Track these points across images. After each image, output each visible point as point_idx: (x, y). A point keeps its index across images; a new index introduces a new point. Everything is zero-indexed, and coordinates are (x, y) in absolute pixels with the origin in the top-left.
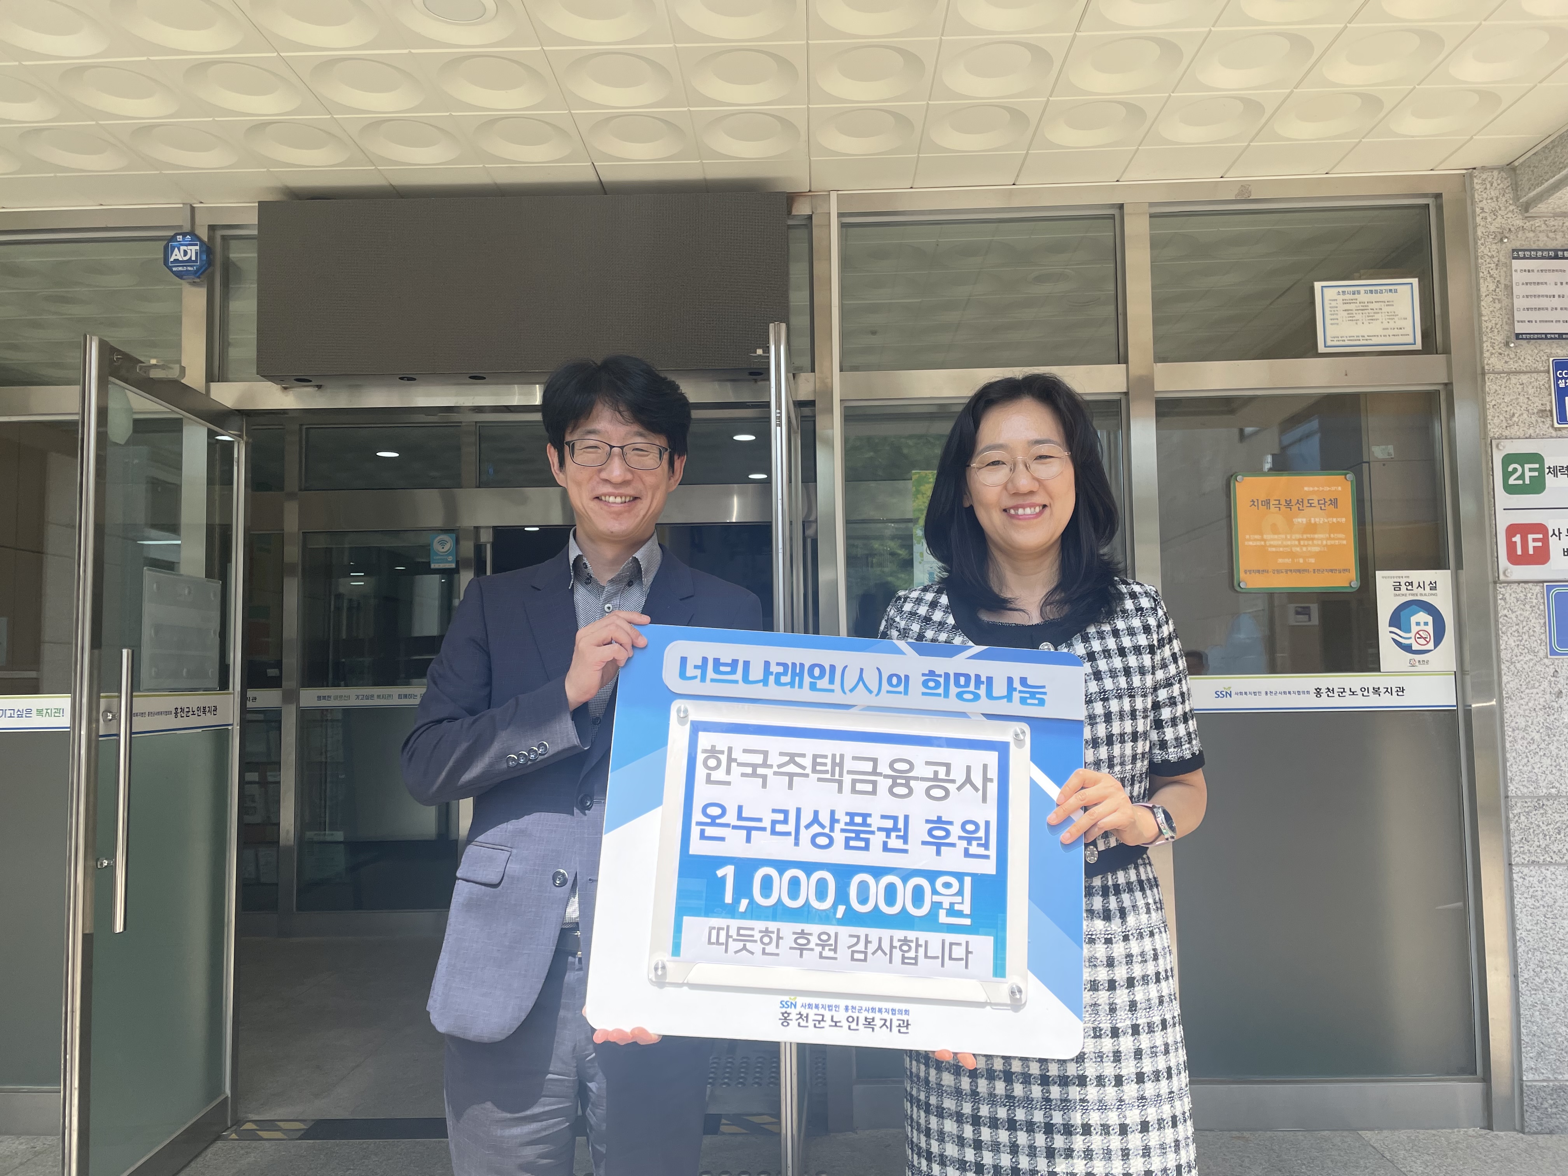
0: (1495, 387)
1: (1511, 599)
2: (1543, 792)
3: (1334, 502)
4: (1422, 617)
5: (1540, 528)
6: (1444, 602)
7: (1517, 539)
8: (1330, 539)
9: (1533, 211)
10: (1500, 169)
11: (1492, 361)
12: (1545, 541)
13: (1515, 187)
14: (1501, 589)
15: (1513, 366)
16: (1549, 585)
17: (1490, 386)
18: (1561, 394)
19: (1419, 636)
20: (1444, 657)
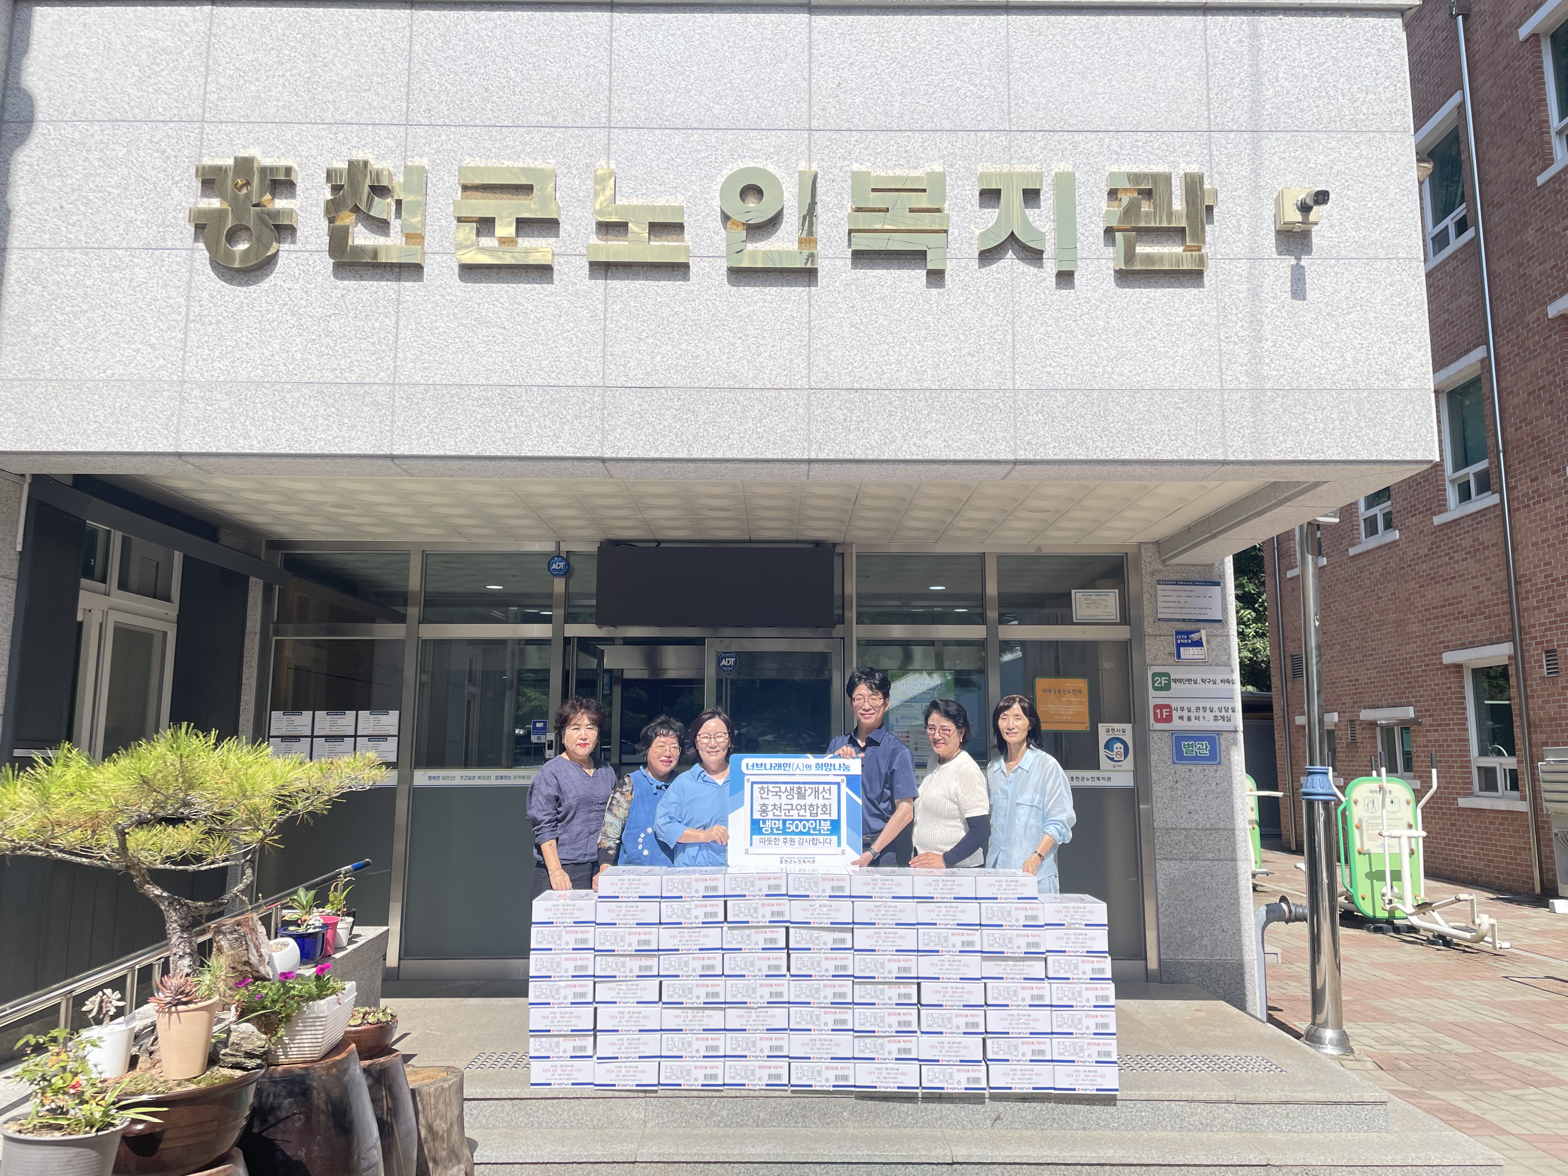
0: (1150, 642)
1: (1156, 738)
2: (1169, 826)
4: (1119, 745)
5: (1168, 706)
7: (1158, 711)
8: (1078, 708)
9: (1168, 563)
10: (1153, 543)
11: (1149, 630)
12: (1171, 712)
13: (1159, 553)
14: (1151, 734)
15: (1158, 633)
16: (1173, 732)
17: (1147, 641)
18: (1179, 646)
19: (1117, 754)
20: (1128, 763)
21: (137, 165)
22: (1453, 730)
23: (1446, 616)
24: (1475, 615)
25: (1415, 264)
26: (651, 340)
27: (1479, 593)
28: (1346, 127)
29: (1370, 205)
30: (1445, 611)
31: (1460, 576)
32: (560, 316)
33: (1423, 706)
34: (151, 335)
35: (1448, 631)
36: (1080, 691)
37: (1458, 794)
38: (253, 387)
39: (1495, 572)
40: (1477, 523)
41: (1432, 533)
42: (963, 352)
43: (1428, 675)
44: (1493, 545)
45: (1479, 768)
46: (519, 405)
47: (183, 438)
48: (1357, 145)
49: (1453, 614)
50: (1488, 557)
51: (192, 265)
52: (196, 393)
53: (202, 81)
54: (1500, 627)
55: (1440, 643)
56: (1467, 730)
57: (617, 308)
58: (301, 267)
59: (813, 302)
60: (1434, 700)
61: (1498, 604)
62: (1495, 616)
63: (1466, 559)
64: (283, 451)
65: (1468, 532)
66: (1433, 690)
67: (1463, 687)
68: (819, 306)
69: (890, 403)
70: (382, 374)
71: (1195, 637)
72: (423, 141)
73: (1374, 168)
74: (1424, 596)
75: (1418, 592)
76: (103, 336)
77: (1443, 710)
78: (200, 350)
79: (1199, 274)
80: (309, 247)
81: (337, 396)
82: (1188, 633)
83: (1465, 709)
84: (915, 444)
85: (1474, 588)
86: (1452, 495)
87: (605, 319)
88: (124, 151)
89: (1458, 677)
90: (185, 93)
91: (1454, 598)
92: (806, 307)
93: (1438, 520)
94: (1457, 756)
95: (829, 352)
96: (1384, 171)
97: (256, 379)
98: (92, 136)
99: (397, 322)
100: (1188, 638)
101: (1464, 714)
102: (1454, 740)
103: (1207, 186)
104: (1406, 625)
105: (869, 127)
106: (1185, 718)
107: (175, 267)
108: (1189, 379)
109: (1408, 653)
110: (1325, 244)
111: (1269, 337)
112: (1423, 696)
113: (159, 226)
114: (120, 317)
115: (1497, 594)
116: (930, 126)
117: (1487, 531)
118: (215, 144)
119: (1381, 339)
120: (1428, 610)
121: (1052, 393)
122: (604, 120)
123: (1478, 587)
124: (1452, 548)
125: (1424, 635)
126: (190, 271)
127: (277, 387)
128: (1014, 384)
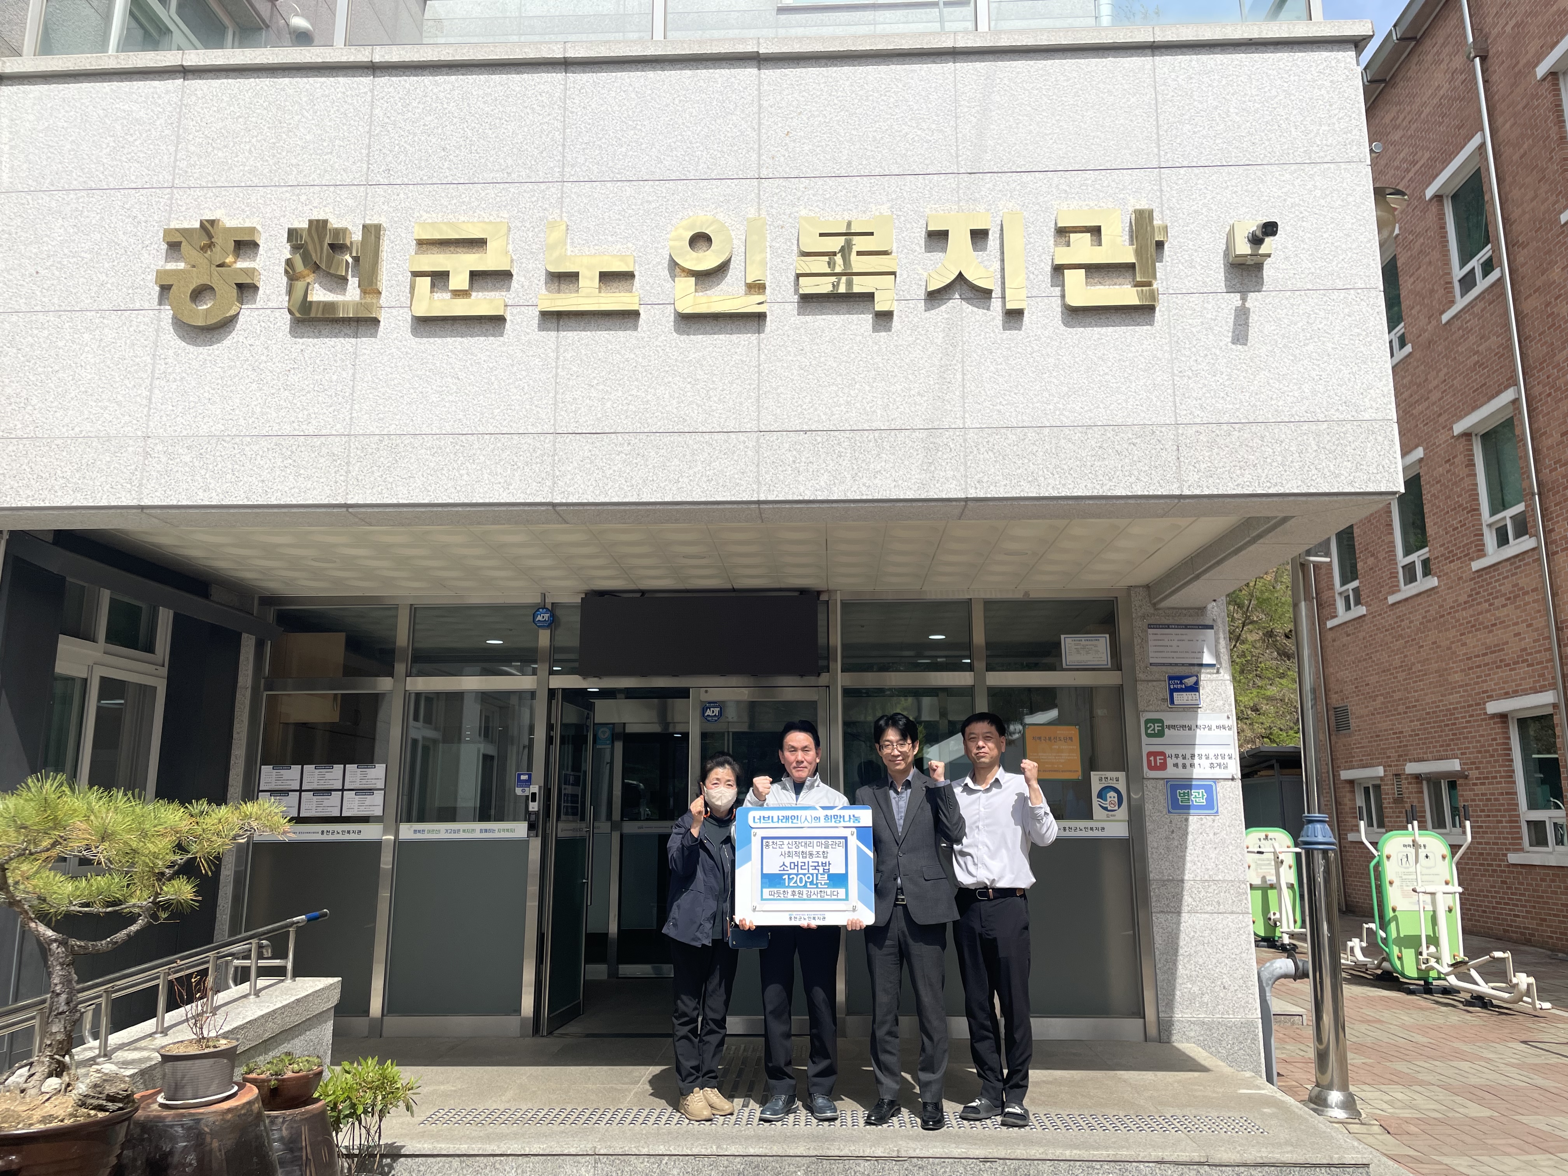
0: (1142, 687)
1: (1150, 787)
2: (1164, 878)
3: (1071, 739)
4: (1112, 794)
5: (1162, 754)
6: (1122, 786)
7: (1152, 758)
8: (1069, 756)
9: (1158, 606)
10: (1143, 586)
11: (1141, 676)
12: (1165, 760)
13: (1149, 596)
14: (1145, 782)
15: (1150, 678)
16: (1167, 780)
17: (1139, 687)
18: (1172, 691)
19: (1111, 803)
20: (1122, 813)
21: (110, 230)
22: (1500, 783)
23: (1488, 664)
24: (1518, 663)
25: (1374, 293)
26: (602, 387)
27: (1520, 640)
28: (1299, 160)
29: (1325, 236)
30: (1487, 659)
31: (1501, 623)
32: (512, 365)
33: (1469, 758)
34: (118, 393)
35: (1491, 680)
37: (1508, 850)
38: (214, 441)
39: (1536, 618)
40: (1516, 568)
41: (1471, 580)
42: (912, 392)
43: (1473, 727)
44: (1533, 591)
45: (1528, 822)
46: (471, 453)
47: (145, 491)
48: (1311, 177)
49: (1495, 662)
50: (1529, 603)
51: (159, 325)
52: (160, 447)
53: (172, 149)
54: (1544, 675)
55: (1484, 692)
56: (1514, 782)
57: (568, 356)
58: (263, 324)
59: (762, 346)
60: (1480, 752)
61: (1540, 651)
62: (1538, 664)
63: (1504, 606)
64: (241, 503)
65: (1507, 577)
66: (1479, 741)
67: (1509, 738)
68: (769, 350)
69: (839, 444)
70: (338, 426)
71: (1190, 681)
72: (383, 199)
73: (1329, 199)
74: (1464, 644)
75: (1458, 641)
76: (73, 395)
77: (1489, 762)
78: (163, 407)
79: (1151, 309)
80: (270, 305)
81: (294, 448)
82: (1181, 678)
83: (1512, 760)
84: (864, 485)
85: (1516, 635)
86: (1490, 539)
87: (557, 368)
88: (98, 218)
89: (1503, 728)
90: (157, 161)
91: (1495, 646)
92: (756, 352)
93: (1476, 565)
94: (1505, 810)
95: (778, 395)
96: (1339, 202)
97: (217, 433)
98: (68, 204)
99: (354, 375)
100: (1181, 683)
101: (1511, 766)
102: (1502, 794)
103: (1157, 222)
104: (1449, 674)
105: (817, 174)
106: (1180, 765)
107: (142, 327)
108: (1143, 415)
109: (1451, 704)
110: (1281, 276)
111: (1224, 370)
112: (1468, 748)
113: (128, 288)
114: (89, 377)
115: (1538, 640)
116: (877, 171)
117: (1526, 576)
118: (183, 209)
119: (1340, 371)
120: (1468, 659)
121: (1003, 430)
122: (557, 175)
123: (1519, 634)
124: (1491, 594)
125: (1467, 685)
126: (157, 331)
127: (237, 440)
128: (964, 423)
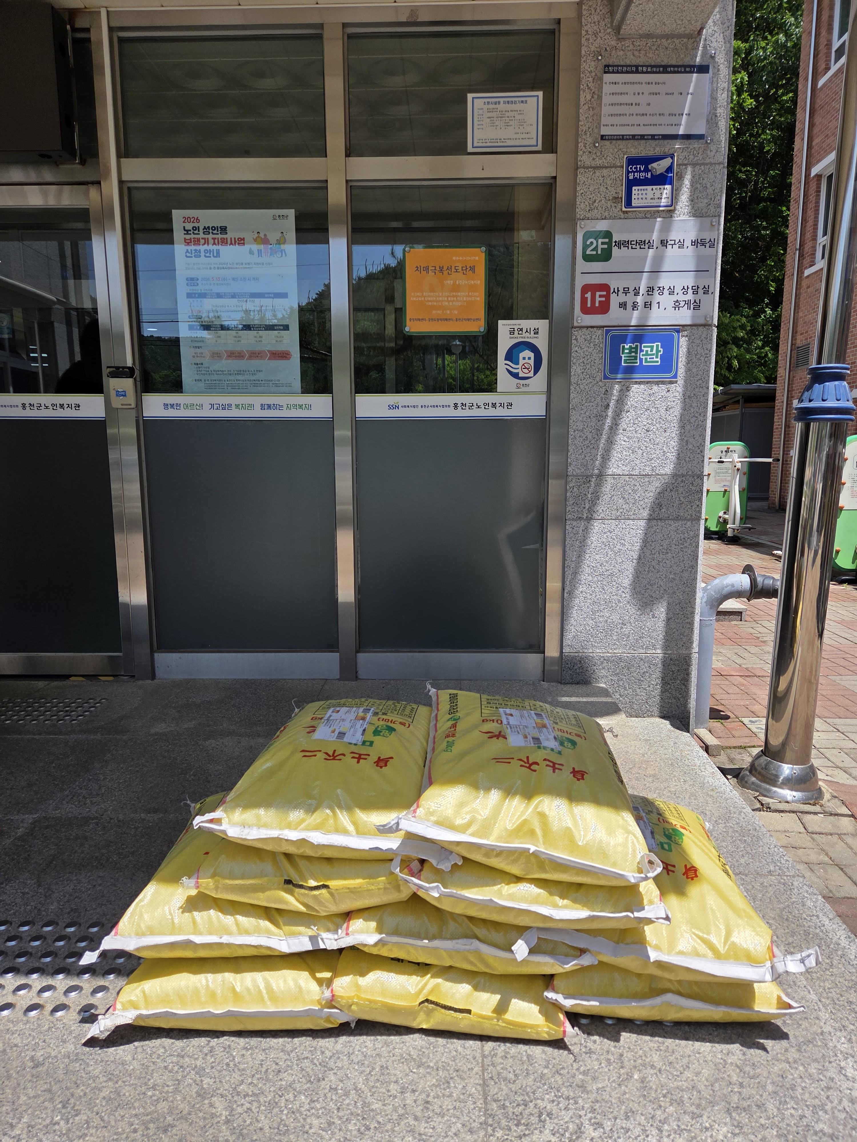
0: (584, 179)
1: (581, 340)
2: (590, 472)
4: (527, 353)
5: (605, 287)
6: (542, 342)
7: (589, 295)
8: (468, 296)
9: (625, 32)
11: (583, 158)
12: (608, 297)
13: (612, 15)
14: (574, 332)
16: (607, 329)
17: (581, 178)
19: (524, 367)
20: (540, 381)
36: (473, 269)
71: (659, 167)
82: (647, 161)
100: (647, 170)
106: (629, 306)
